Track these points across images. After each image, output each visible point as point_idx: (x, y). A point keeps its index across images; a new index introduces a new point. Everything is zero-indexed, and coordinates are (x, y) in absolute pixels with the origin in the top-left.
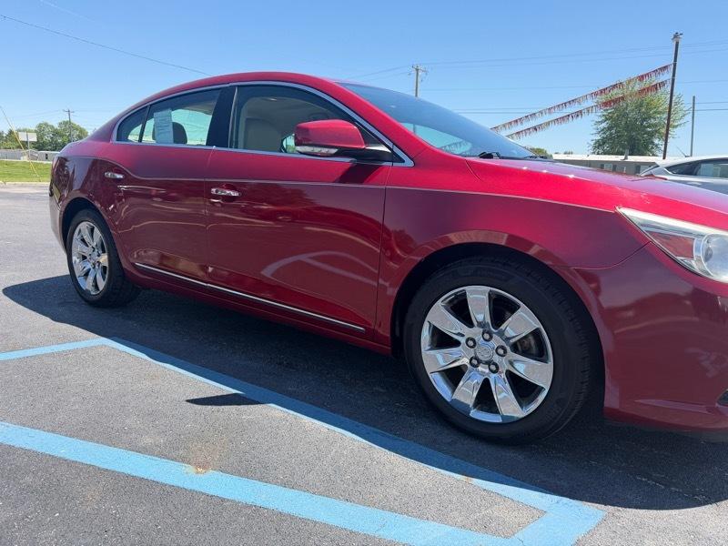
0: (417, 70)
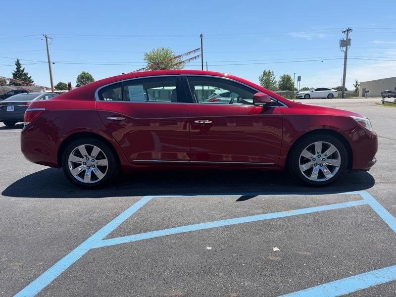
0: (46, 37)
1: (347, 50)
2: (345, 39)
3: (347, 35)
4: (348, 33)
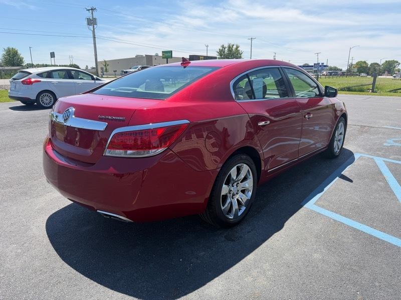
1: (94, 29)
2: (91, 18)
3: (92, 14)
4: (92, 12)
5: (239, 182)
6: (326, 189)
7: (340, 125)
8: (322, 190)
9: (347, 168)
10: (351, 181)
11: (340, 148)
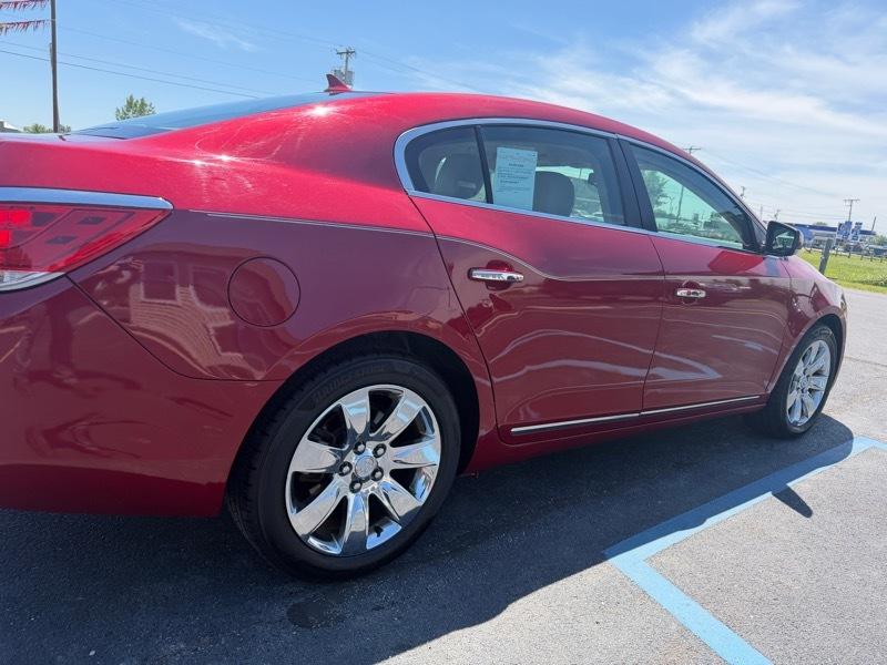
2: (343, 70)
5: (387, 443)
6: (711, 522)
7: (815, 346)
8: (699, 521)
9: (811, 474)
10: (806, 512)
11: (811, 414)
